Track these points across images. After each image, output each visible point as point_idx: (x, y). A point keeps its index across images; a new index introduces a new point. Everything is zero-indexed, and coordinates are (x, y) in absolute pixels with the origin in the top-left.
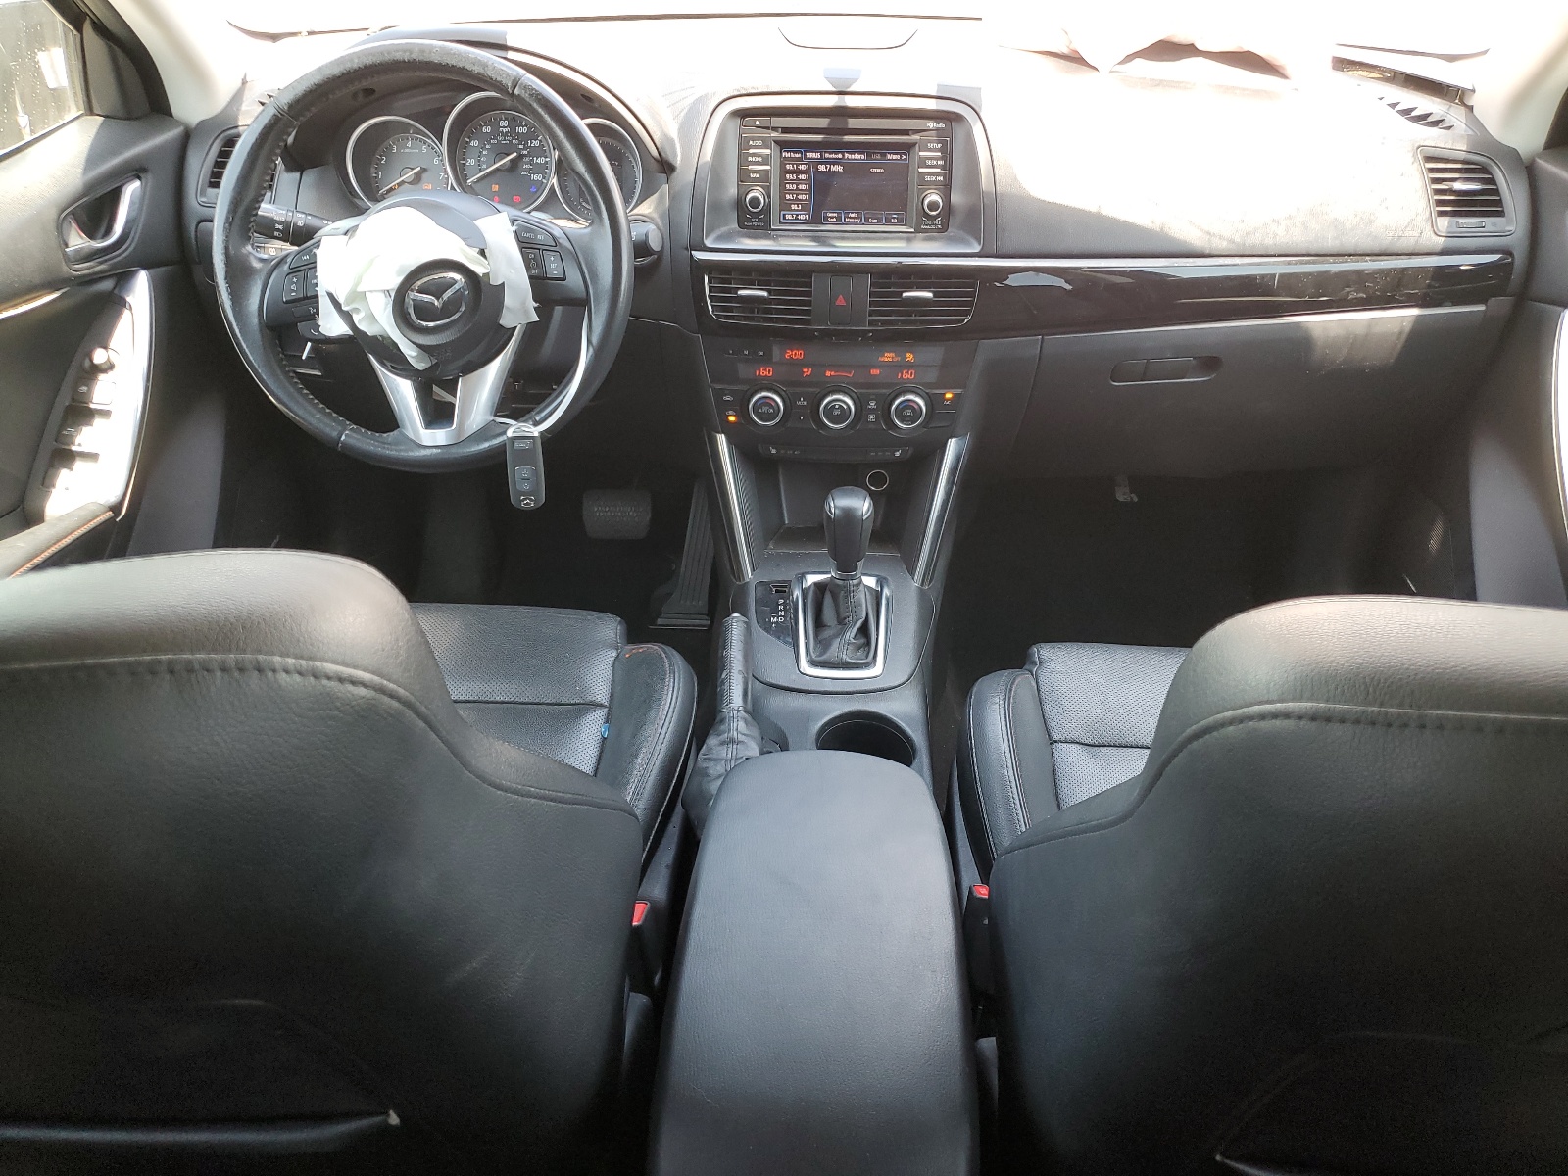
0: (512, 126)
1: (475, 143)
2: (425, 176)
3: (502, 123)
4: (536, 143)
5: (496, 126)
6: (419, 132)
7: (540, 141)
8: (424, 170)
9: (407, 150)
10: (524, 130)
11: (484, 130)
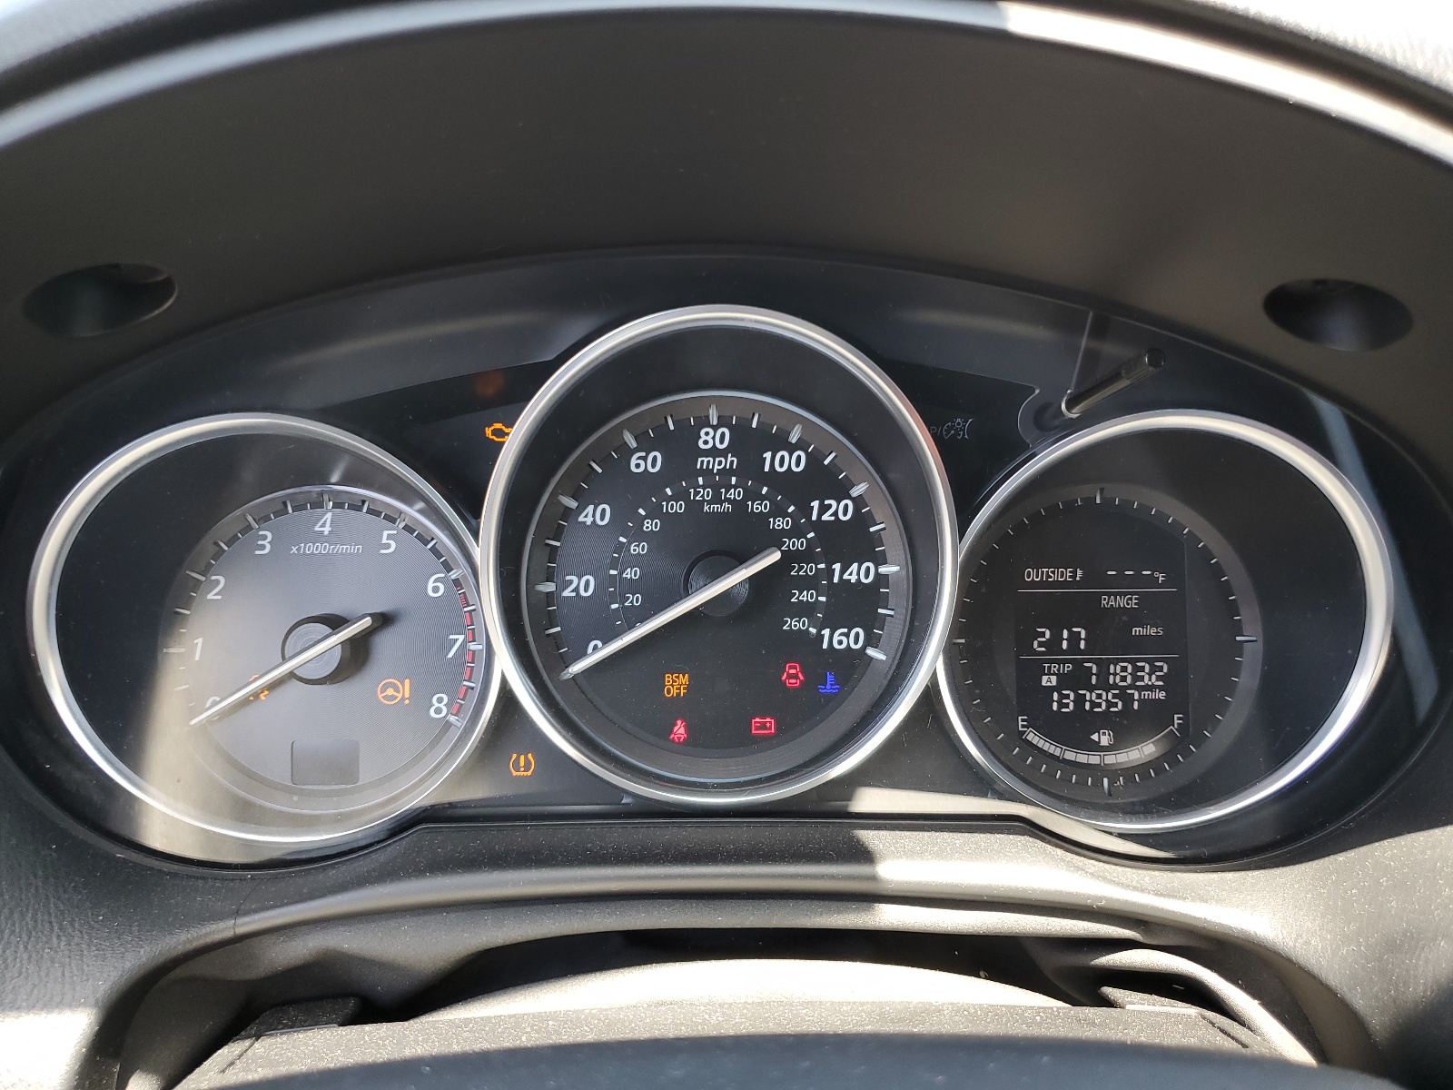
0: (750, 443)
1: (596, 515)
2: (386, 643)
3: (707, 439)
4: (841, 510)
5: (680, 447)
6: (363, 473)
7: (860, 503)
8: (384, 620)
9: (311, 548)
10: (791, 462)
11: (637, 464)
